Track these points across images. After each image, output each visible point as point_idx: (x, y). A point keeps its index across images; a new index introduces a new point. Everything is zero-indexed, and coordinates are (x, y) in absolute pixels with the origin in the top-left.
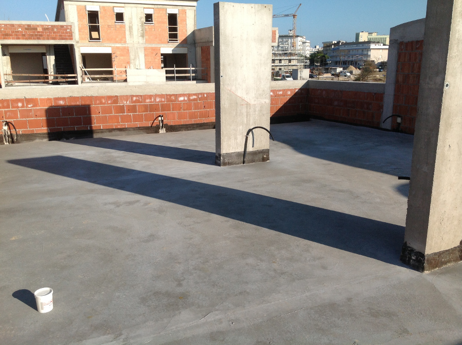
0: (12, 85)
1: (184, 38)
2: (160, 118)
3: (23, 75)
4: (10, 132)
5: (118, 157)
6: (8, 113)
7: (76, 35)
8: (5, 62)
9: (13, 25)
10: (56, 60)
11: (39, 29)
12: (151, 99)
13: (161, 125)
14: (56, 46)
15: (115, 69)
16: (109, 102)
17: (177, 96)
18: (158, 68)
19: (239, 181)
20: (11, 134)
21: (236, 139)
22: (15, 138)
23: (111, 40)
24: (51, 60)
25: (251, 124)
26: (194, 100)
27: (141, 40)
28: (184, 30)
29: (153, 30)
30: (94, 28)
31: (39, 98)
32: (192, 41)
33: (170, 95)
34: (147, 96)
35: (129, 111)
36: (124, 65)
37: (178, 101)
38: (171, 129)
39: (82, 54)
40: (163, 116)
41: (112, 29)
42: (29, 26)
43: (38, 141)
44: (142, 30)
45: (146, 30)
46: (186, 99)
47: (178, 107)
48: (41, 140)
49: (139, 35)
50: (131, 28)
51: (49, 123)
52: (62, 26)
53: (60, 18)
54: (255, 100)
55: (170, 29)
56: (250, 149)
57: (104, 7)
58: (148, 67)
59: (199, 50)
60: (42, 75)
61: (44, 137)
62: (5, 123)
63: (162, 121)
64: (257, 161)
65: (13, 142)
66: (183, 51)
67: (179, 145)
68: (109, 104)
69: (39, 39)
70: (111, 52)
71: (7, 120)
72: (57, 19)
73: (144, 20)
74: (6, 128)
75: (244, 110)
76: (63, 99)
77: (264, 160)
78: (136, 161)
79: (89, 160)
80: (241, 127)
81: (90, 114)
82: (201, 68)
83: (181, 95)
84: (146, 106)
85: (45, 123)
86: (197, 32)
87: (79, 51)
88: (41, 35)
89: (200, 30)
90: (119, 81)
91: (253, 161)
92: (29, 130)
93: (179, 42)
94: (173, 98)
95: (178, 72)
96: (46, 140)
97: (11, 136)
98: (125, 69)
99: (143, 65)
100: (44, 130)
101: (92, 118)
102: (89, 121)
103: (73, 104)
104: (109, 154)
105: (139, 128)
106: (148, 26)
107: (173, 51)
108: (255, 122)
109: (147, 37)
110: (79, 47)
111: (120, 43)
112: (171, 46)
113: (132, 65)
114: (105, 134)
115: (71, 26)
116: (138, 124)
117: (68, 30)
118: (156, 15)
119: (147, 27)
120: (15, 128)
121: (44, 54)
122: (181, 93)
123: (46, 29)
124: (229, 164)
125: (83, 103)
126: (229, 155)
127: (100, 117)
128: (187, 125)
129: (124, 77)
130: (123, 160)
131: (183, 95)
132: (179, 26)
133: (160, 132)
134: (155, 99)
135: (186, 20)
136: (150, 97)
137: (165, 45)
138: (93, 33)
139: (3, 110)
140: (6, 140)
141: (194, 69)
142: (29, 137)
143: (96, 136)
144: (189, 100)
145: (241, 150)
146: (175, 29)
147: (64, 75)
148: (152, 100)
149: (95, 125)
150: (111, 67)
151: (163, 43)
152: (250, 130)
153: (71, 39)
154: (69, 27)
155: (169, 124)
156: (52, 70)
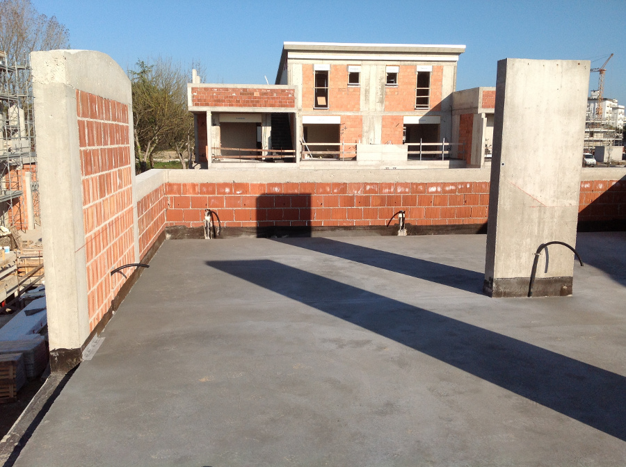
0: (219, 161)
1: (437, 103)
2: (400, 215)
3: (233, 149)
4: (213, 223)
5: (342, 268)
6: (213, 200)
7: (299, 102)
8: (215, 133)
9: (227, 89)
10: (272, 132)
11: (256, 94)
12: (390, 189)
13: (401, 224)
14: (274, 115)
15: (343, 144)
16: (336, 191)
17: (427, 185)
18: (398, 143)
19: (523, 327)
20: (213, 226)
21: (519, 257)
22: (218, 231)
23: (341, 107)
24: (266, 132)
25: (545, 236)
26: (452, 191)
27: (379, 107)
28: (438, 94)
29: (396, 93)
30: (321, 92)
31: (250, 182)
32: (448, 107)
33: (418, 185)
34: (386, 184)
35: (360, 203)
36: (354, 139)
37: (428, 193)
38: (414, 230)
39: (303, 124)
40: (404, 213)
41: (343, 93)
42: (245, 90)
43: (243, 236)
44: (382, 94)
45: (386, 95)
46: (439, 189)
47: (427, 200)
48: (247, 236)
49: (378, 100)
50: (367, 91)
51: (260, 215)
52: (283, 91)
53: (282, 80)
54: (554, 201)
55: (419, 92)
56: (541, 274)
57: (335, 66)
58: (385, 142)
59: (457, 119)
60: (255, 150)
61: (252, 233)
62: (208, 212)
63: (403, 219)
64: (552, 294)
65: (215, 236)
66: (435, 120)
67: (426, 257)
68: (335, 193)
69: (255, 106)
70: (339, 123)
71: (211, 209)
72: (278, 82)
73: (385, 81)
74: (208, 218)
75: (535, 216)
76: (279, 185)
77: (563, 293)
78: (366, 277)
79: (304, 270)
80: (528, 240)
81: (310, 205)
82: (458, 144)
83: (432, 185)
84: (382, 198)
85: (254, 215)
86: (455, 96)
87: (301, 121)
88: (258, 102)
89: (460, 92)
90: (346, 160)
91: (545, 293)
92: (235, 222)
93: (430, 108)
94: (421, 188)
95: (425, 148)
96: (253, 236)
97: (214, 229)
98: (355, 144)
99: (378, 139)
100: (253, 223)
101: (313, 211)
102: (307, 214)
103: (290, 192)
104: (330, 263)
105: (371, 226)
106: (390, 89)
107: (420, 120)
108: (552, 233)
109: (387, 103)
110: (300, 116)
111: (352, 110)
112: (418, 114)
113: (364, 139)
114: (327, 232)
115: (294, 90)
116: (370, 222)
117: (290, 95)
118: (402, 74)
119: (388, 90)
120: (218, 220)
121: (259, 125)
122: (432, 181)
123: (264, 93)
124: (506, 294)
125: (303, 191)
126: (506, 281)
127: (321, 209)
128: (437, 226)
129: (353, 154)
130: (348, 274)
131: (436, 184)
132: (431, 88)
133: (399, 235)
134: (396, 189)
135: (442, 79)
136: (389, 185)
137: (410, 114)
138: (319, 98)
139: (207, 196)
140: (207, 233)
141: (448, 144)
142: (234, 231)
143: (315, 235)
144: (444, 191)
145: (526, 274)
146: (426, 92)
147: (280, 151)
148: (392, 190)
149: (315, 220)
150: (339, 142)
151: (407, 110)
152: (543, 246)
153: (293, 106)
154: (292, 92)
155: (413, 224)
156: (267, 144)
